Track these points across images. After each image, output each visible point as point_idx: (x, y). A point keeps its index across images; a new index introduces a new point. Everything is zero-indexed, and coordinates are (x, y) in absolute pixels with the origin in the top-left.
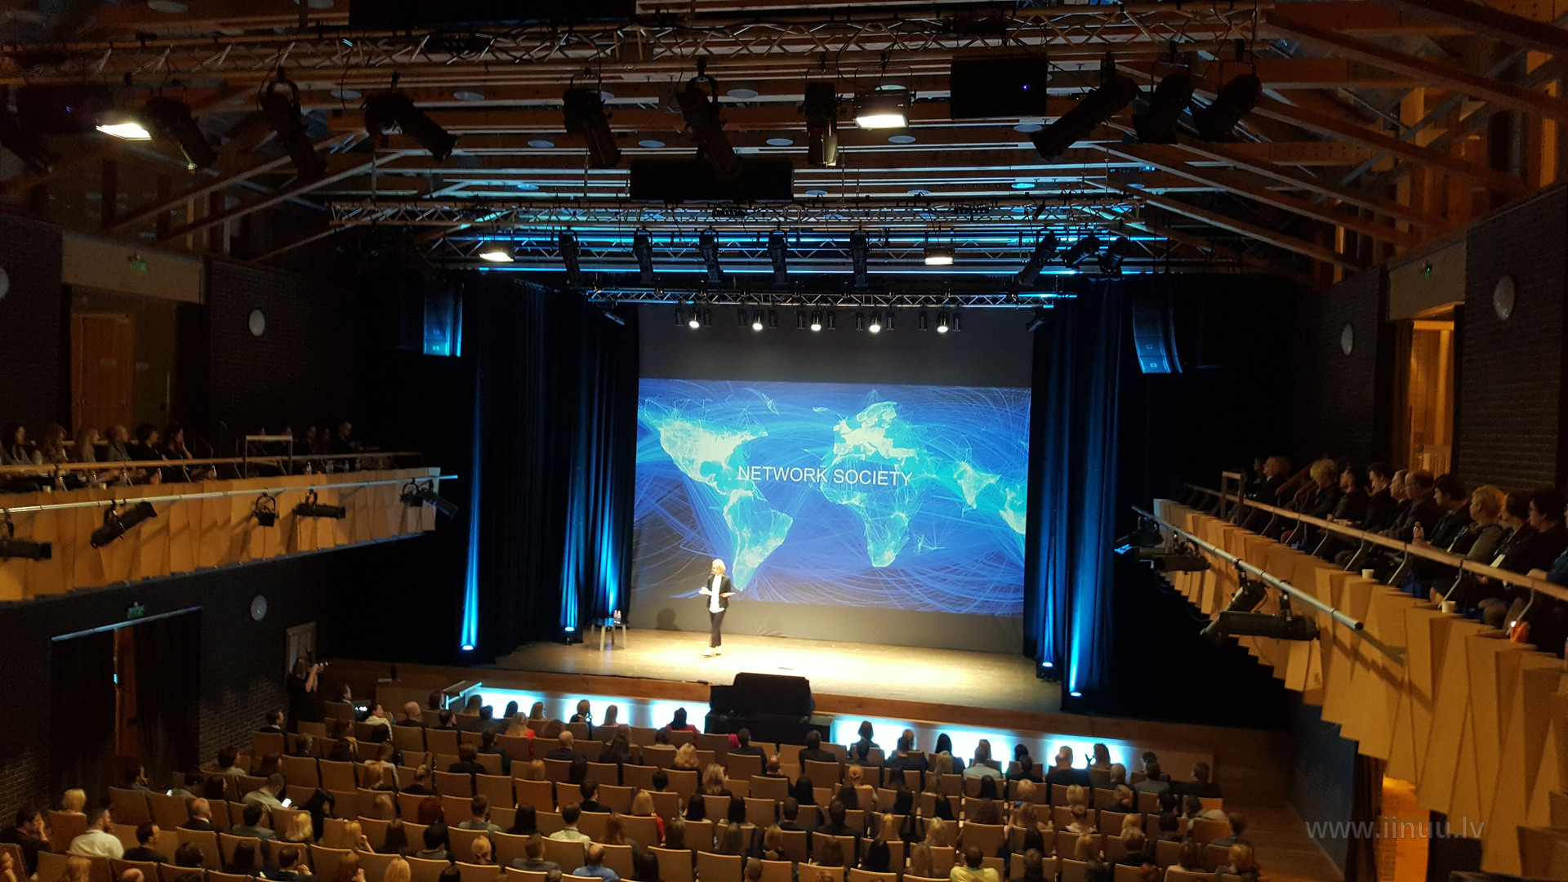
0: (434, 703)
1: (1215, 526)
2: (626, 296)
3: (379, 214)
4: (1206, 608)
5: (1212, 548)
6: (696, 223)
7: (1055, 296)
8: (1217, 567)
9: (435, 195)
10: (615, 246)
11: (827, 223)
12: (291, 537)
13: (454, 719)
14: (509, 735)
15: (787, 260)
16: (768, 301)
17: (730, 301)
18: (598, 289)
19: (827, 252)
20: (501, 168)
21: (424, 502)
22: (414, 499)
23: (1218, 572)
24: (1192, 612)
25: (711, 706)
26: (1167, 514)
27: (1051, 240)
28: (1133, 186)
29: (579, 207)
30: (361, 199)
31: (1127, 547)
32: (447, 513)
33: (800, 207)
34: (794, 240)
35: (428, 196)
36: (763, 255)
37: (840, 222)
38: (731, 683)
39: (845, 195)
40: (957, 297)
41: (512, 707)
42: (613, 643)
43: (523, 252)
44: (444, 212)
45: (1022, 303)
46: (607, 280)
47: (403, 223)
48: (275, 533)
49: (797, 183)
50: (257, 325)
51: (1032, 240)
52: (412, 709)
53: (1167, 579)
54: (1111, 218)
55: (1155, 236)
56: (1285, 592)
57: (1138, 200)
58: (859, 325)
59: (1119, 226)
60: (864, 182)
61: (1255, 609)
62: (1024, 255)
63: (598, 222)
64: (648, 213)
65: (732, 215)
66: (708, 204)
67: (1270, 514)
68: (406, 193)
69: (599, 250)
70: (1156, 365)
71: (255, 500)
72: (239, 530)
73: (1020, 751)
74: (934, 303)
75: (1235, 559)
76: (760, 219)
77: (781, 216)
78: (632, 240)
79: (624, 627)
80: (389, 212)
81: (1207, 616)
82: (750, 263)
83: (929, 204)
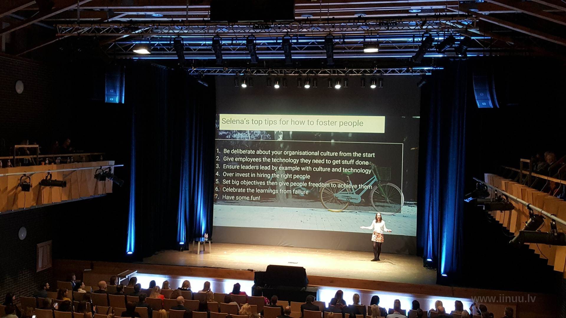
0: (112, 282)
1: (517, 187)
2: (209, 71)
3: (81, 31)
4: (512, 229)
5: (515, 198)
6: (245, 33)
7: (432, 68)
8: (518, 209)
9: (110, 20)
10: (203, 46)
11: (312, 32)
12: (38, 197)
13: (123, 290)
14: (150, 297)
15: (292, 52)
16: (282, 73)
17: (262, 73)
18: (195, 68)
19: (312, 47)
20: (143, 6)
21: (107, 178)
22: (101, 177)
23: (519, 211)
24: (504, 232)
25: (255, 282)
26: (492, 181)
27: (430, 39)
28: (472, 10)
29: (184, 25)
30: (72, 23)
31: (471, 199)
32: (118, 184)
33: (298, 23)
34: (295, 41)
35: (106, 21)
36: (279, 49)
37: (320, 31)
38: (265, 270)
39: (322, 17)
40: (381, 69)
41: (153, 284)
42: (204, 250)
43: (155, 49)
44: (115, 29)
45: (415, 72)
46: (199, 63)
47: (94, 34)
48: (30, 195)
49: (297, 11)
50: (20, 88)
51: (420, 39)
52: (102, 284)
53: (491, 215)
54: (460, 27)
55: (484, 36)
56: (554, 220)
57: (475, 17)
58: (330, 85)
59: (465, 31)
60: (332, 10)
61: (538, 229)
62: (416, 47)
63: (194, 33)
64: (220, 28)
65: (263, 28)
66: (251, 23)
67: (546, 180)
68: (95, 19)
69: (194, 48)
70: (485, 104)
71: (20, 178)
72: (12, 193)
73: (416, 305)
74: (368, 73)
75: (527, 204)
76: (278, 30)
77: (289, 28)
78: (211, 42)
79: (210, 242)
80: (86, 29)
81: (513, 234)
82: (272, 53)
83: (365, 21)
